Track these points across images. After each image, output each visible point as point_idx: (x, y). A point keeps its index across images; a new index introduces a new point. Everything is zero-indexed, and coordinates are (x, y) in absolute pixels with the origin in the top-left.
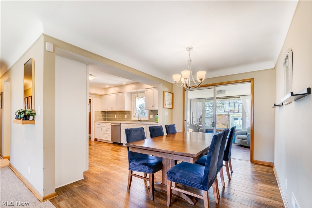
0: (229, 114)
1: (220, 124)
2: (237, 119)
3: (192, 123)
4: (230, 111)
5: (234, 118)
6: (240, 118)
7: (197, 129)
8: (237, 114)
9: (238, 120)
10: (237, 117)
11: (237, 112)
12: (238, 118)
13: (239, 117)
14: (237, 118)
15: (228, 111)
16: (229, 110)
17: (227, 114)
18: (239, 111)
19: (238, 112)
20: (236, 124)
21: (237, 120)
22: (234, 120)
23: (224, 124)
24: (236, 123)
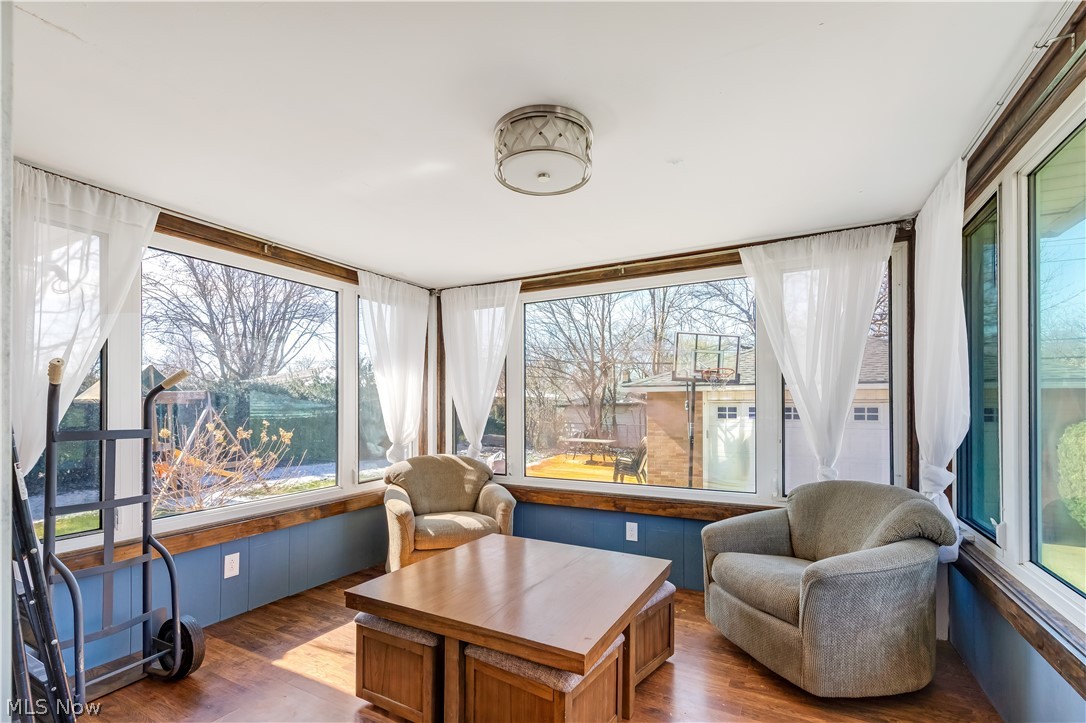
0: (698, 389)
1: (659, 435)
2: (733, 413)
3: (432, 451)
4: (699, 375)
5: (720, 409)
6: (743, 409)
7: (468, 488)
8: (729, 388)
9: (735, 416)
10: (732, 406)
11: (730, 383)
12: (735, 409)
13: (739, 402)
14: (731, 409)
15: (691, 374)
16: (696, 371)
17: (690, 389)
18: (738, 376)
19: (736, 382)
20: (729, 436)
21: (731, 416)
22: (720, 416)
23: (677, 435)
24: (727, 430)
